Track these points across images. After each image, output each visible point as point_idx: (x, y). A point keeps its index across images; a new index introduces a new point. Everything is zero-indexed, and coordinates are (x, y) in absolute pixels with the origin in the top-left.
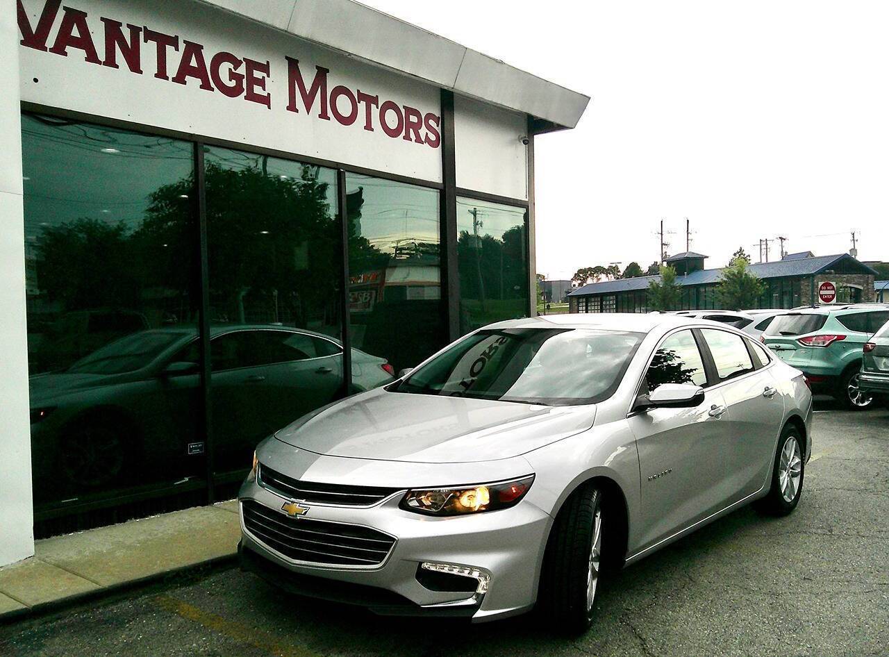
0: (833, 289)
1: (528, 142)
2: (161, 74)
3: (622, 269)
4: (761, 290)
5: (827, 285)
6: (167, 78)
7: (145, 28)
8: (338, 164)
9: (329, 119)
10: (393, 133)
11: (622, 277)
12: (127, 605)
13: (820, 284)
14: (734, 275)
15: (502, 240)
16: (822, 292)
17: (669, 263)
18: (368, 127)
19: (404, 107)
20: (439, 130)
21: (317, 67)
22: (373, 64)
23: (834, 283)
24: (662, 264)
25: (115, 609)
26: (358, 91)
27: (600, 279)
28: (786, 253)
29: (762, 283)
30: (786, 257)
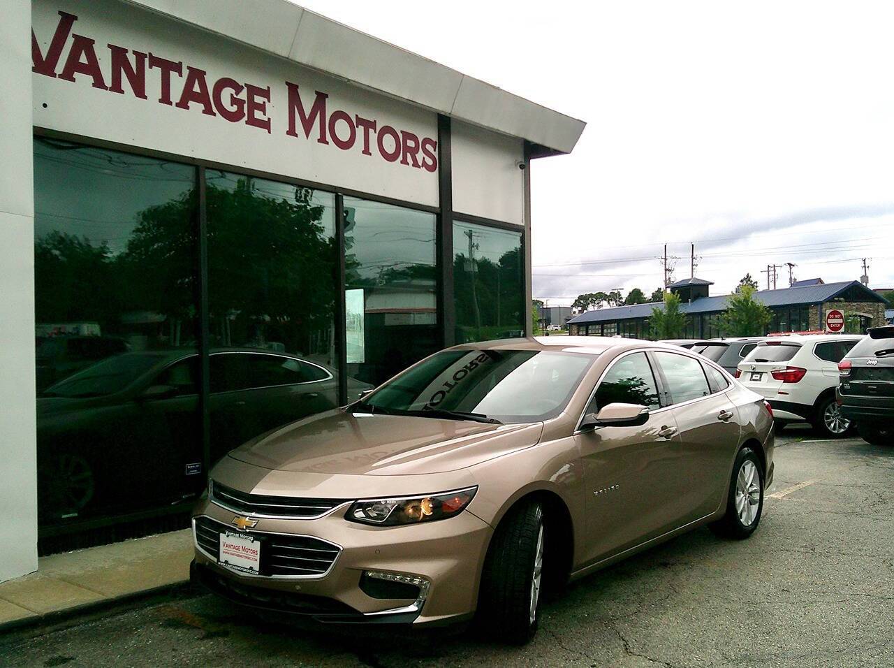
0: (842, 317)
1: (525, 167)
2: (165, 99)
3: (625, 295)
4: (769, 319)
5: (835, 313)
6: (171, 103)
7: (150, 54)
8: (336, 187)
9: (328, 143)
10: (390, 158)
11: (624, 304)
12: (134, 615)
13: (828, 312)
14: (739, 302)
15: (499, 264)
16: (830, 321)
17: (673, 290)
18: (366, 151)
19: (402, 132)
20: (436, 154)
21: (317, 93)
22: (372, 90)
23: (842, 312)
24: (665, 291)
25: (122, 618)
26: (357, 116)
27: (602, 306)
28: (795, 279)
29: (768, 311)
30: (795, 284)
